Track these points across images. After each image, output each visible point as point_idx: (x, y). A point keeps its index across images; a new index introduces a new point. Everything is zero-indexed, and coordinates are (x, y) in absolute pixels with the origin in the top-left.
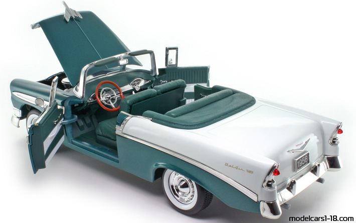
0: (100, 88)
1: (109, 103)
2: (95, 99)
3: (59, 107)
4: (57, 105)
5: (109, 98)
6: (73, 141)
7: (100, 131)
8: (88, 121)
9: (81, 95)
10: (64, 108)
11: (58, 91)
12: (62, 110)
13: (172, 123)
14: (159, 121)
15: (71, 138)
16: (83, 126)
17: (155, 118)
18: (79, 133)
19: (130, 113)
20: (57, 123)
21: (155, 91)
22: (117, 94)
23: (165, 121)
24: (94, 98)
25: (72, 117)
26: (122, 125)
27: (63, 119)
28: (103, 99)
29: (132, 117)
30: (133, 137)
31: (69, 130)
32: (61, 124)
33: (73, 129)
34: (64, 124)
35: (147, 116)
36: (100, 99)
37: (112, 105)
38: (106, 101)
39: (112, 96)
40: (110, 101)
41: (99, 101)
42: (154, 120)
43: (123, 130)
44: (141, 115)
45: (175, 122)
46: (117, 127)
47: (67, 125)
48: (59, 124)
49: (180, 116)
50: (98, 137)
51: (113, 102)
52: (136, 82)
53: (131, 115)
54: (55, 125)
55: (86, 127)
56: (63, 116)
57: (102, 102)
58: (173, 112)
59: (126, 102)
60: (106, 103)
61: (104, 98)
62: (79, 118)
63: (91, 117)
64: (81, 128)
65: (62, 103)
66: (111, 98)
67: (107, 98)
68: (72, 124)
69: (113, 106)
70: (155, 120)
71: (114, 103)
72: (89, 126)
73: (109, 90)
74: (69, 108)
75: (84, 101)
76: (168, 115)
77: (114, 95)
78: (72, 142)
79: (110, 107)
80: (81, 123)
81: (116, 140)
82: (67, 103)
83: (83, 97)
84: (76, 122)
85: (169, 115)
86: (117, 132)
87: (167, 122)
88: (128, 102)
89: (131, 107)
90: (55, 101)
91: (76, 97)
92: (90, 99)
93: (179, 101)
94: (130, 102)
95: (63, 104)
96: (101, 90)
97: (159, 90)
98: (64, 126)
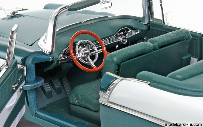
0: (76, 40)
1: (88, 61)
2: (68, 55)
3: (19, 66)
4: (16, 63)
5: (88, 54)
6: (37, 112)
7: (75, 99)
8: (58, 85)
9: (50, 51)
10: (25, 68)
11: (18, 44)
12: (23, 70)
13: (178, 88)
14: (160, 86)
15: (35, 109)
16: (50, 93)
17: (154, 82)
18: (46, 101)
19: (117, 74)
20: (17, 88)
21: (151, 44)
22: (98, 49)
23: (168, 86)
24: (67, 53)
25: (37, 80)
26: (108, 92)
27: (24, 83)
28: (79, 55)
29: (122, 80)
30: (123, 107)
31: (31, 97)
32: (21, 90)
33: (37, 96)
34: (25, 89)
35: (143, 79)
36: (75, 55)
37: (92, 63)
38: (84, 58)
39: (91, 51)
40: (89, 58)
41: (75, 57)
42: (152, 84)
43: (109, 97)
44: (135, 77)
45: (182, 87)
46: (101, 93)
47: (29, 91)
48: (18, 90)
49: (187, 78)
50: (72, 107)
51: (93, 60)
52: (122, 33)
53: (120, 78)
54: (15, 91)
55: (54, 94)
56: (24, 78)
57: (78, 59)
58: (179, 74)
59: (113, 61)
60: (83, 61)
61: (81, 54)
62: (45, 82)
63: (61, 80)
64: (49, 95)
65: (22, 60)
66: (91, 53)
67: (85, 54)
68: (36, 90)
69: (94, 65)
70: (154, 84)
71: (95, 60)
72: (58, 91)
73: (87, 43)
74: (33, 67)
75: (53, 59)
76: (171, 77)
77: (94, 50)
78: (36, 114)
79: (90, 66)
80: (48, 88)
81: (98, 111)
82: (29, 61)
83: (52, 52)
84: (42, 87)
85: (173, 77)
86: (101, 101)
87: (171, 86)
88: (115, 59)
89: (119, 66)
90: (14, 58)
91: (42, 53)
92: (61, 55)
93: (182, 59)
94: (117, 59)
95: (23, 63)
96: (77, 42)
97: (156, 44)
98: (25, 93)
